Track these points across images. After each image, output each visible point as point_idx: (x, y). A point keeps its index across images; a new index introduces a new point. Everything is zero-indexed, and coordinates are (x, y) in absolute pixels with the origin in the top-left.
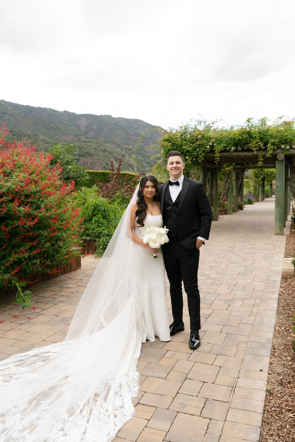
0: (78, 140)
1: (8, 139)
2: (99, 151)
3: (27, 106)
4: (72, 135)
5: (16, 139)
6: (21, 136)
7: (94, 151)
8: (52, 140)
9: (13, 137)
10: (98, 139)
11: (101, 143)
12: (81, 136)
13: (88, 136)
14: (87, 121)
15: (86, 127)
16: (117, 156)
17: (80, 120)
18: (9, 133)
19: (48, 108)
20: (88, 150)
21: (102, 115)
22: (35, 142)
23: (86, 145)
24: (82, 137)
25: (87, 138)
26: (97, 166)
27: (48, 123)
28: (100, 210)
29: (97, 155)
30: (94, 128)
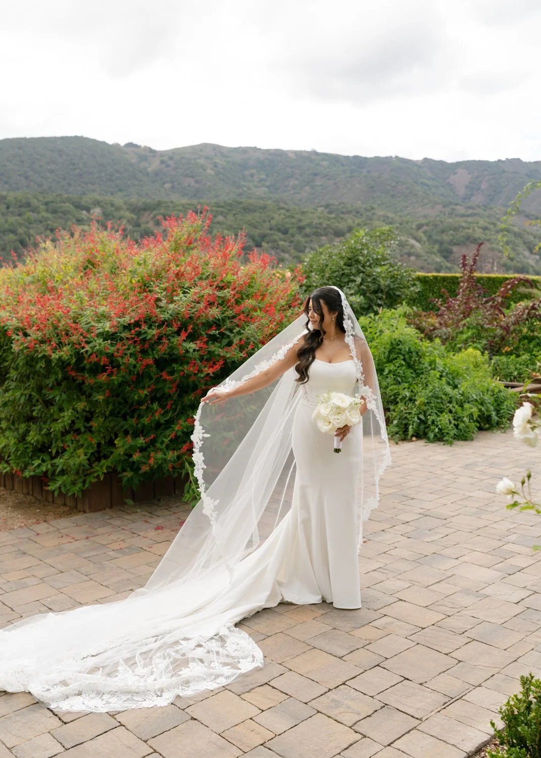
0: (451, 214)
1: (321, 220)
2: (493, 233)
3: (356, 157)
4: (439, 204)
5: (334, 218)
6: (343, 213)
7: (483, 233)
8: (400, 216)
9: (329, 216)
10: (492, 209)
11: (497, 216)
12: (456, 204)
13: (470, 204)
14: (469, 174)
15: (467, 187)
16: (532, 241)
17: (455, 173)
18: (322, 208)
19: (394, 156)
20: (470, 231)
21: (500, 161)
22: (368, 222)
23: (466, 222)
24: (458, 207)
25: (468, 208)
26: (489, 262)
27: (394, 184)
28: (401, 350)
29: (489, 240)
30: (482, 187)
